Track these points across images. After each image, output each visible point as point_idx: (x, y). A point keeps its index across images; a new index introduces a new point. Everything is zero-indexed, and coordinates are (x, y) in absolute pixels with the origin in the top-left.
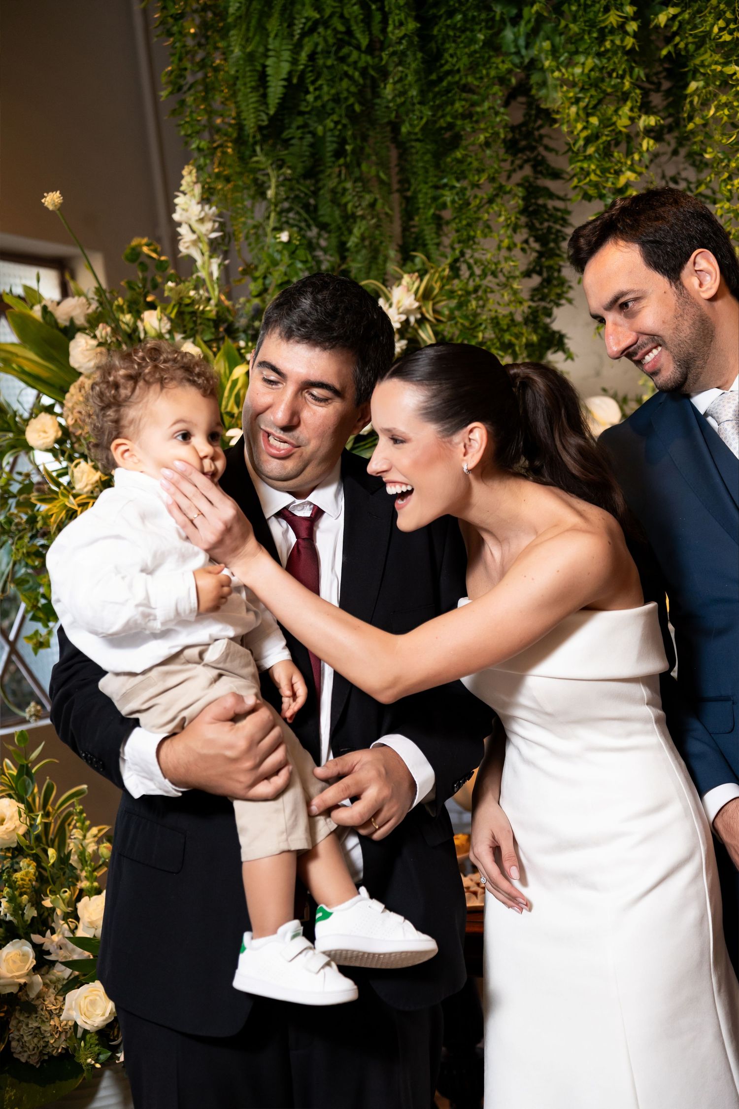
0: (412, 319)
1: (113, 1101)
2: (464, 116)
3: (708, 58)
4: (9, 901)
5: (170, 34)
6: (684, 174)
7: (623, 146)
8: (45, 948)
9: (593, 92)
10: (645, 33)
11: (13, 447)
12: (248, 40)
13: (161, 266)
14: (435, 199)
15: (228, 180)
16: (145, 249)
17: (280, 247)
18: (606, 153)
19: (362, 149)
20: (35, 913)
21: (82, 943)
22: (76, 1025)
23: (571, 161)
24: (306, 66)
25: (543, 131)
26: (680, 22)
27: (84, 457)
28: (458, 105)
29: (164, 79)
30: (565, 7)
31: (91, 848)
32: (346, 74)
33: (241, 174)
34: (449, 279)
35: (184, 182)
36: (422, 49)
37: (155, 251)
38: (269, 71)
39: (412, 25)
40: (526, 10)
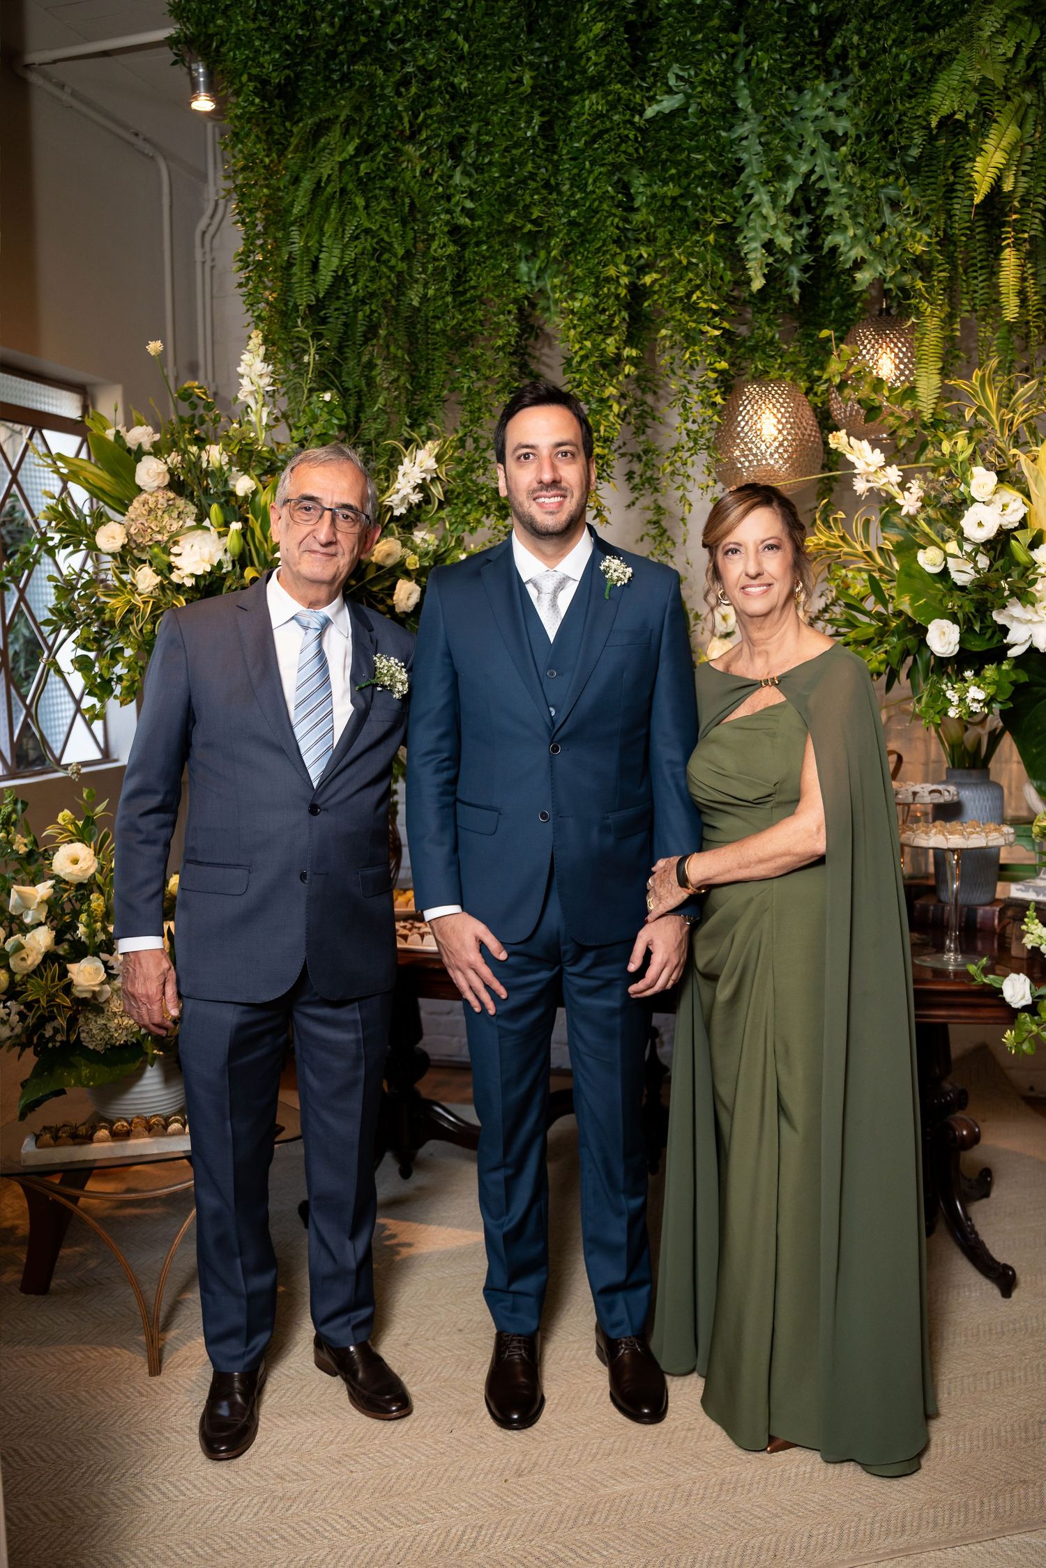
0: (429, 478)
1: (157, 1080)
2: (481, 323)
3: (677, 313)
4: (87, 926)
5: (244, 223)
8: (110, 964)
9: (588, 321)
10: (633, 288)
12: (308, 236)
13: (209, 407)
16: (197, 391)
17: (321, 405)
18: (595, 371)
20: (104, 937)
23: (565, 372)
24: (351, 262)
26: (661, 286)
27: (144, 562)
28: (480, 314)
30: (572, 255)
32: (385, 275)
34: (456, 448)
35: (251, 343)
36: (456, 266)
37: (205, 393)
38: (322, 263)
39: (451, 249)
40: (542, 254)
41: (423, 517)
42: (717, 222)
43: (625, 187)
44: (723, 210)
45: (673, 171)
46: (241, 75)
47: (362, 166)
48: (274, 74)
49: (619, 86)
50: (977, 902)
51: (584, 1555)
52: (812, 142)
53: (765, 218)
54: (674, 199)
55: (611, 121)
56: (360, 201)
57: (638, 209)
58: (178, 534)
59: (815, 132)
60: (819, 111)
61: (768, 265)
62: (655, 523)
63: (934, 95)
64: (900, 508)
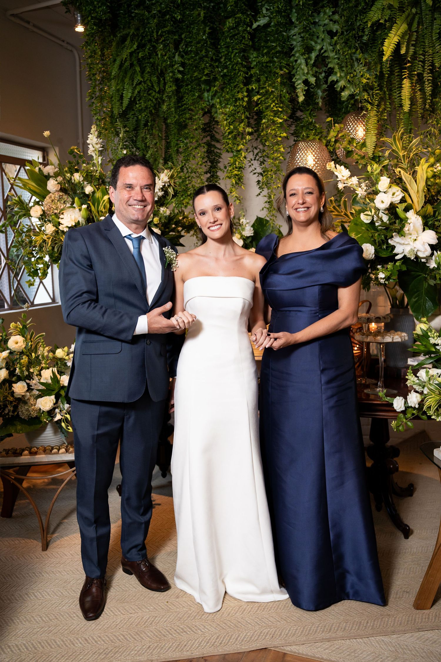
0: (166, 185)
1: (51, 432)
2: (189, 119)
3: (269, 113)
4: (19, 369)
5: (91, 80)
6: (259, 147)
7: (241, 136)
8: (30, 384)
9: (232, 117)
10: (250, 102)
11: (24, 215)
12: (117, 84)
13: (81, 157)
14: (177, 144)
15: (106, 130)
16: (76, 150)
18: (235, 138)
19: (154, 125)
20: (27, 373)
21: (42, 384)
22: (40, 409)
23: (223, 139)
24: (137, 95)
25: (215, 126)
26: (261, 101)
27: (50, 221)
28: (188, 116)
29: (87, 94)
30: (225, 90)
31: (46, 354)
32: (150, 99)
33: (111, 128)
34: (180, 172)
35: (92, 130)
36: (177, 95)
37: (79, 151)
38: (124, 95)
39: (174, 88)
40: (212, 88)
41: (166, 202)
42: (282, 72)
43: (246, 58)
44: (285, 67)
45: (265, 51)
46: (88, 17)
47: (140, 54)
48: (103, 16)
49: (241, 15)
50: (402, 366)
51: (194, 630)
52: (322, 36)
53: (303, 70)
54: (267, 62)
55: (238, 30)
56: (138, 69)
57: (253, 68)
58: (62, 210)
59: (323, 31)
60: (327, 21)
61: (305, 90)
62: (269, 202)
63: (371, 12)
64: (357, 195)
